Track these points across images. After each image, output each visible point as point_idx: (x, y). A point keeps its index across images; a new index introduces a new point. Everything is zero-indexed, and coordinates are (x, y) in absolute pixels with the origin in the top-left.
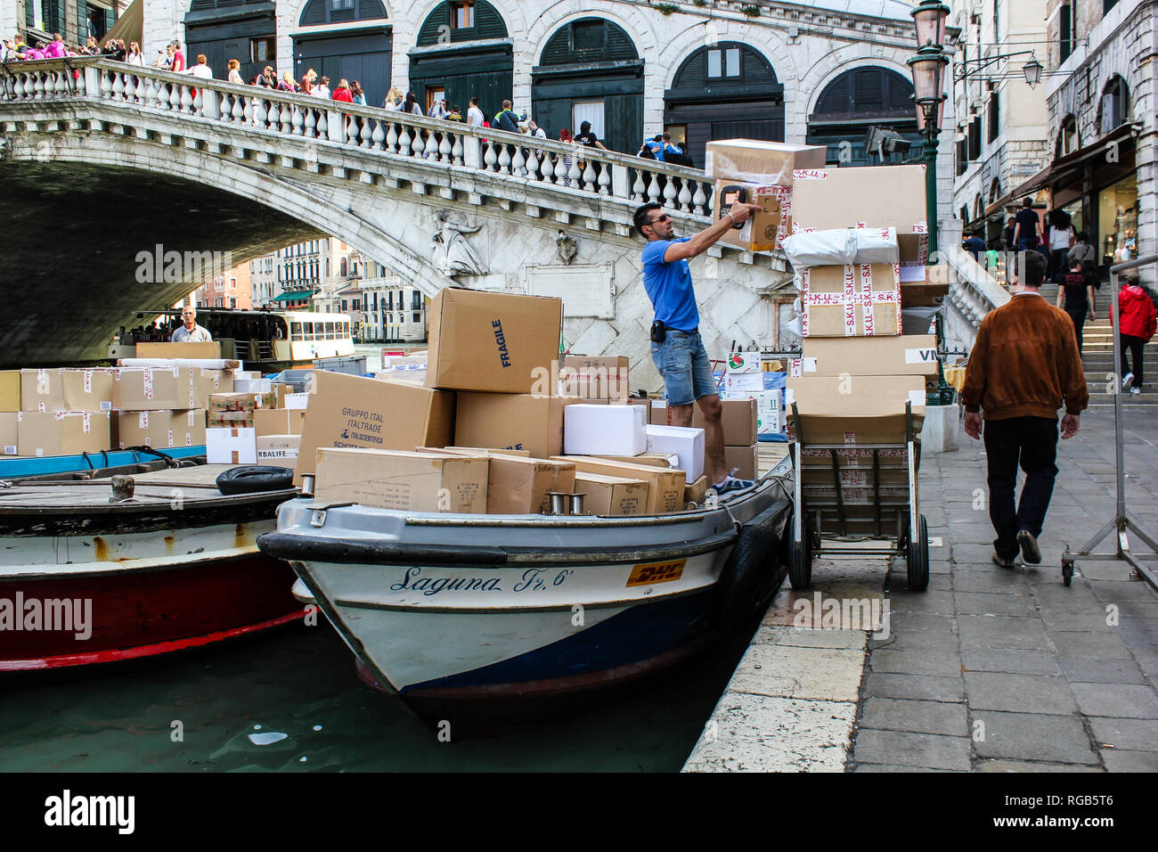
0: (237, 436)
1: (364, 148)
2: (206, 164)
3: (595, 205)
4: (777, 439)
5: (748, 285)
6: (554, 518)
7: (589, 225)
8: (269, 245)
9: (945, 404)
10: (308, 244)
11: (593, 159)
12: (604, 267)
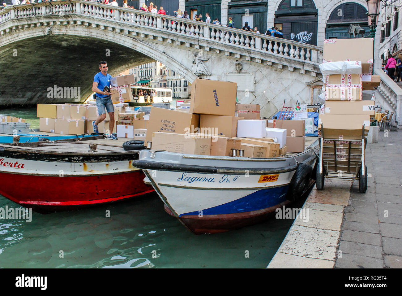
0: (127, 128)
1: (169, 31)
2: (115, 36)
3: (249, 52)
4: (312, 135)
5: (303, 81)
6: (234, 157)
7: (247, 59)
8: (136, 64)
9: (373, 126)
10: (149, 64)
11: (249, 35)
12: (252, 74)
